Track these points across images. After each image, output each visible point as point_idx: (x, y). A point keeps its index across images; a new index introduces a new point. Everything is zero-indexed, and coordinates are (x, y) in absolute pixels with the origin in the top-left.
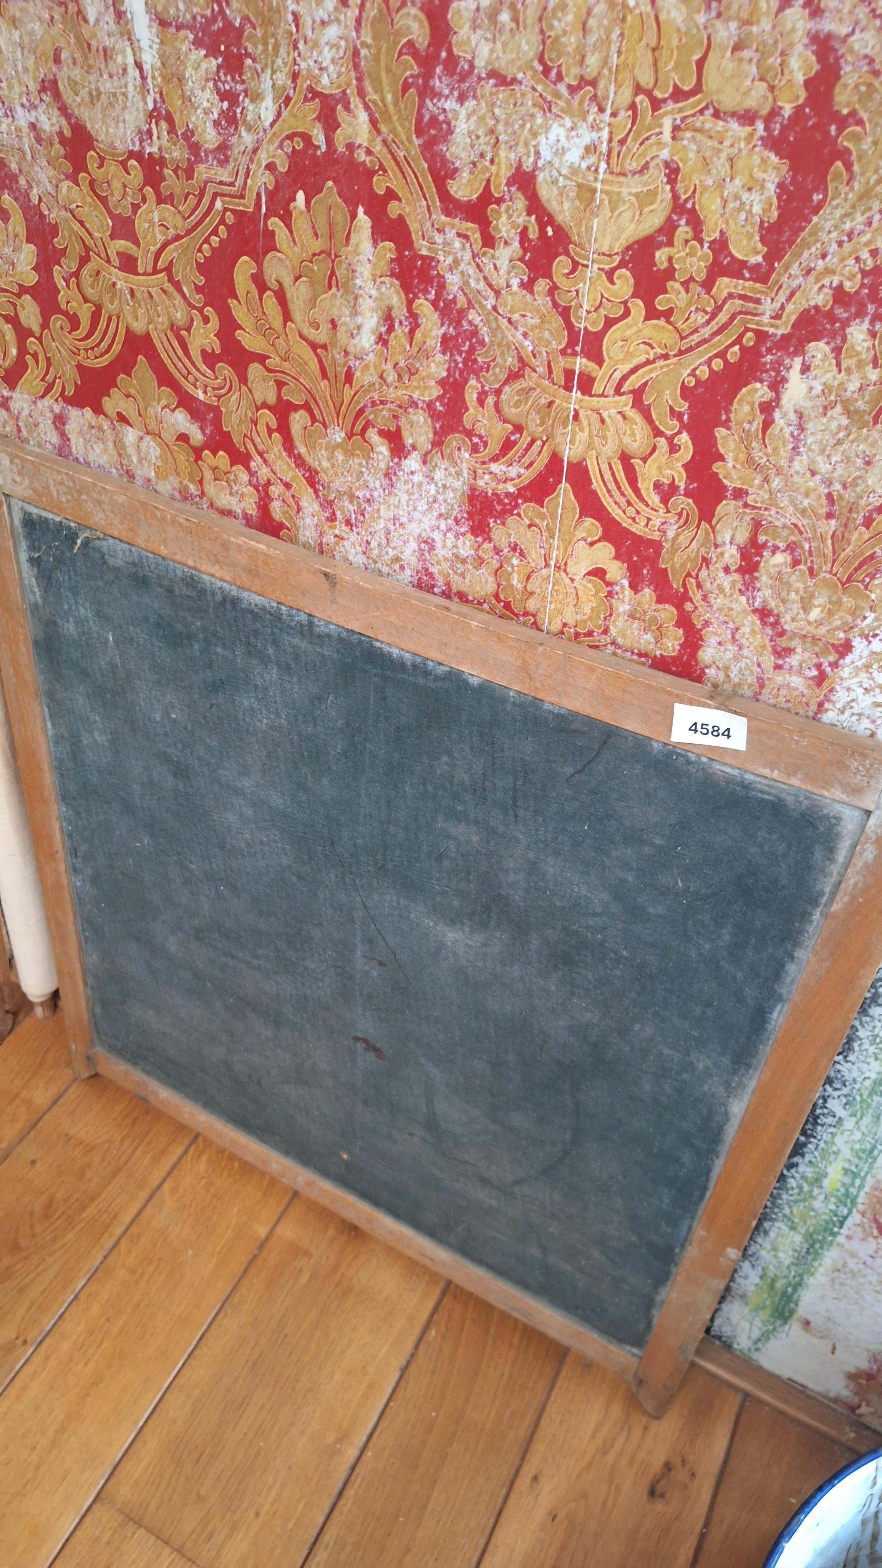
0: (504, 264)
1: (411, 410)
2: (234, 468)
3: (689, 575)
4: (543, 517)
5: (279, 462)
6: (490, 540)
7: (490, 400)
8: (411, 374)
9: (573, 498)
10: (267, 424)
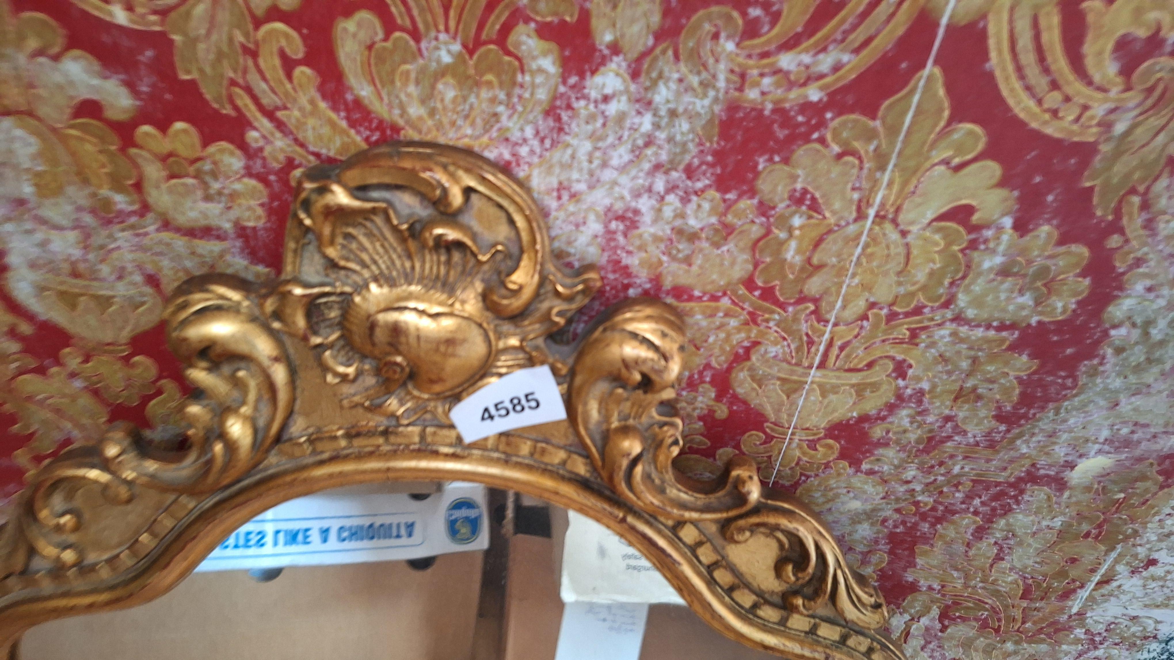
2: (212, 149)
4: (870, 135)
5: (311, 122)
6: (752, 192)
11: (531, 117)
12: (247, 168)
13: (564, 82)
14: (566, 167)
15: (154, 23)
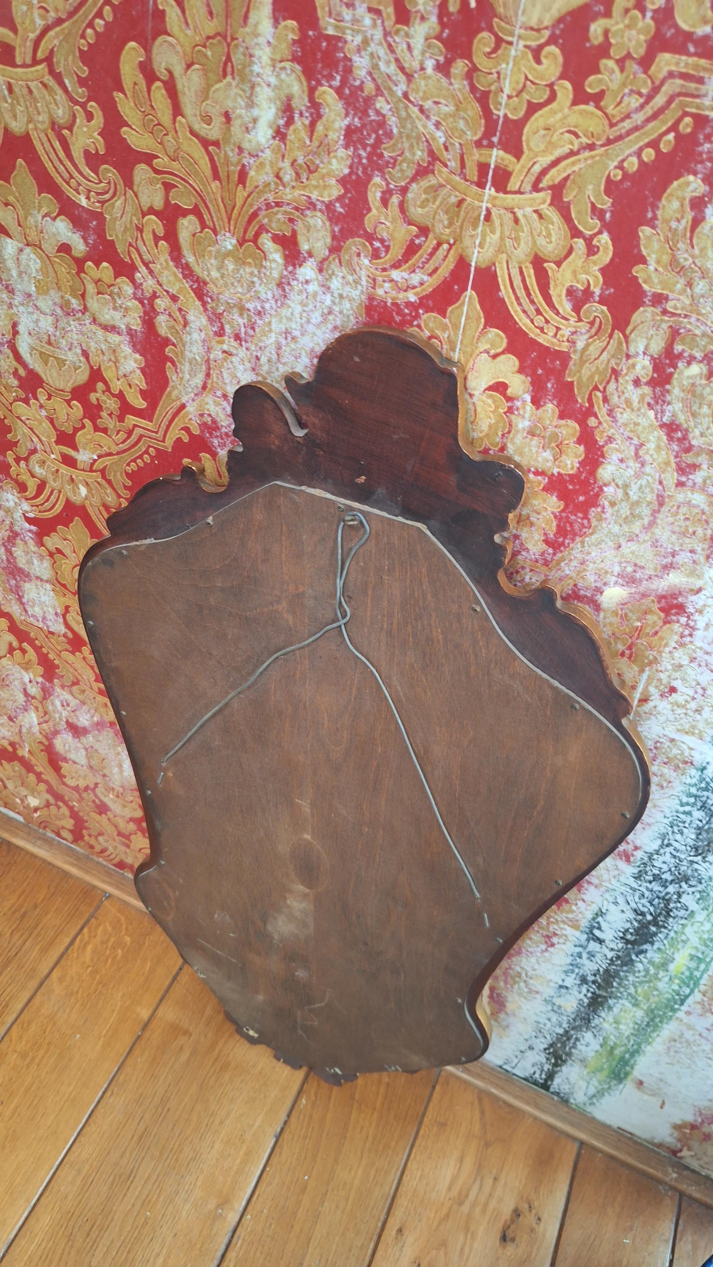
0: (418, 43)
1: (308, 212)
2: (118, 280)
3: (596, 388)
4: (445, 328)
5: (166, 272)
7: (395, 200)
8: (311, 172)
9: (478, 307)
10: (153, 230)
11: (270, 286)
12: (134, 294)
13: (286, 269)
14: (289, 319)
15: (98, 208)
